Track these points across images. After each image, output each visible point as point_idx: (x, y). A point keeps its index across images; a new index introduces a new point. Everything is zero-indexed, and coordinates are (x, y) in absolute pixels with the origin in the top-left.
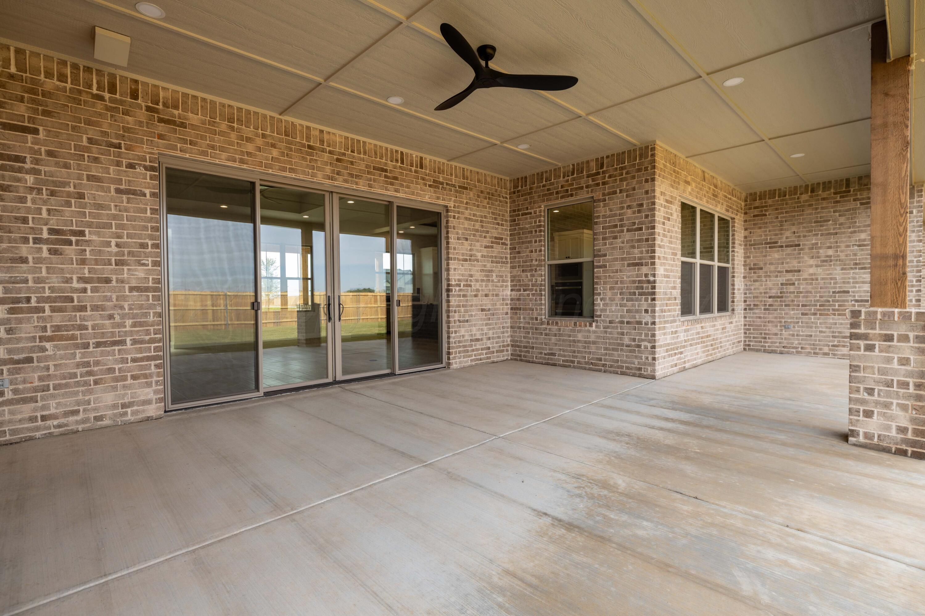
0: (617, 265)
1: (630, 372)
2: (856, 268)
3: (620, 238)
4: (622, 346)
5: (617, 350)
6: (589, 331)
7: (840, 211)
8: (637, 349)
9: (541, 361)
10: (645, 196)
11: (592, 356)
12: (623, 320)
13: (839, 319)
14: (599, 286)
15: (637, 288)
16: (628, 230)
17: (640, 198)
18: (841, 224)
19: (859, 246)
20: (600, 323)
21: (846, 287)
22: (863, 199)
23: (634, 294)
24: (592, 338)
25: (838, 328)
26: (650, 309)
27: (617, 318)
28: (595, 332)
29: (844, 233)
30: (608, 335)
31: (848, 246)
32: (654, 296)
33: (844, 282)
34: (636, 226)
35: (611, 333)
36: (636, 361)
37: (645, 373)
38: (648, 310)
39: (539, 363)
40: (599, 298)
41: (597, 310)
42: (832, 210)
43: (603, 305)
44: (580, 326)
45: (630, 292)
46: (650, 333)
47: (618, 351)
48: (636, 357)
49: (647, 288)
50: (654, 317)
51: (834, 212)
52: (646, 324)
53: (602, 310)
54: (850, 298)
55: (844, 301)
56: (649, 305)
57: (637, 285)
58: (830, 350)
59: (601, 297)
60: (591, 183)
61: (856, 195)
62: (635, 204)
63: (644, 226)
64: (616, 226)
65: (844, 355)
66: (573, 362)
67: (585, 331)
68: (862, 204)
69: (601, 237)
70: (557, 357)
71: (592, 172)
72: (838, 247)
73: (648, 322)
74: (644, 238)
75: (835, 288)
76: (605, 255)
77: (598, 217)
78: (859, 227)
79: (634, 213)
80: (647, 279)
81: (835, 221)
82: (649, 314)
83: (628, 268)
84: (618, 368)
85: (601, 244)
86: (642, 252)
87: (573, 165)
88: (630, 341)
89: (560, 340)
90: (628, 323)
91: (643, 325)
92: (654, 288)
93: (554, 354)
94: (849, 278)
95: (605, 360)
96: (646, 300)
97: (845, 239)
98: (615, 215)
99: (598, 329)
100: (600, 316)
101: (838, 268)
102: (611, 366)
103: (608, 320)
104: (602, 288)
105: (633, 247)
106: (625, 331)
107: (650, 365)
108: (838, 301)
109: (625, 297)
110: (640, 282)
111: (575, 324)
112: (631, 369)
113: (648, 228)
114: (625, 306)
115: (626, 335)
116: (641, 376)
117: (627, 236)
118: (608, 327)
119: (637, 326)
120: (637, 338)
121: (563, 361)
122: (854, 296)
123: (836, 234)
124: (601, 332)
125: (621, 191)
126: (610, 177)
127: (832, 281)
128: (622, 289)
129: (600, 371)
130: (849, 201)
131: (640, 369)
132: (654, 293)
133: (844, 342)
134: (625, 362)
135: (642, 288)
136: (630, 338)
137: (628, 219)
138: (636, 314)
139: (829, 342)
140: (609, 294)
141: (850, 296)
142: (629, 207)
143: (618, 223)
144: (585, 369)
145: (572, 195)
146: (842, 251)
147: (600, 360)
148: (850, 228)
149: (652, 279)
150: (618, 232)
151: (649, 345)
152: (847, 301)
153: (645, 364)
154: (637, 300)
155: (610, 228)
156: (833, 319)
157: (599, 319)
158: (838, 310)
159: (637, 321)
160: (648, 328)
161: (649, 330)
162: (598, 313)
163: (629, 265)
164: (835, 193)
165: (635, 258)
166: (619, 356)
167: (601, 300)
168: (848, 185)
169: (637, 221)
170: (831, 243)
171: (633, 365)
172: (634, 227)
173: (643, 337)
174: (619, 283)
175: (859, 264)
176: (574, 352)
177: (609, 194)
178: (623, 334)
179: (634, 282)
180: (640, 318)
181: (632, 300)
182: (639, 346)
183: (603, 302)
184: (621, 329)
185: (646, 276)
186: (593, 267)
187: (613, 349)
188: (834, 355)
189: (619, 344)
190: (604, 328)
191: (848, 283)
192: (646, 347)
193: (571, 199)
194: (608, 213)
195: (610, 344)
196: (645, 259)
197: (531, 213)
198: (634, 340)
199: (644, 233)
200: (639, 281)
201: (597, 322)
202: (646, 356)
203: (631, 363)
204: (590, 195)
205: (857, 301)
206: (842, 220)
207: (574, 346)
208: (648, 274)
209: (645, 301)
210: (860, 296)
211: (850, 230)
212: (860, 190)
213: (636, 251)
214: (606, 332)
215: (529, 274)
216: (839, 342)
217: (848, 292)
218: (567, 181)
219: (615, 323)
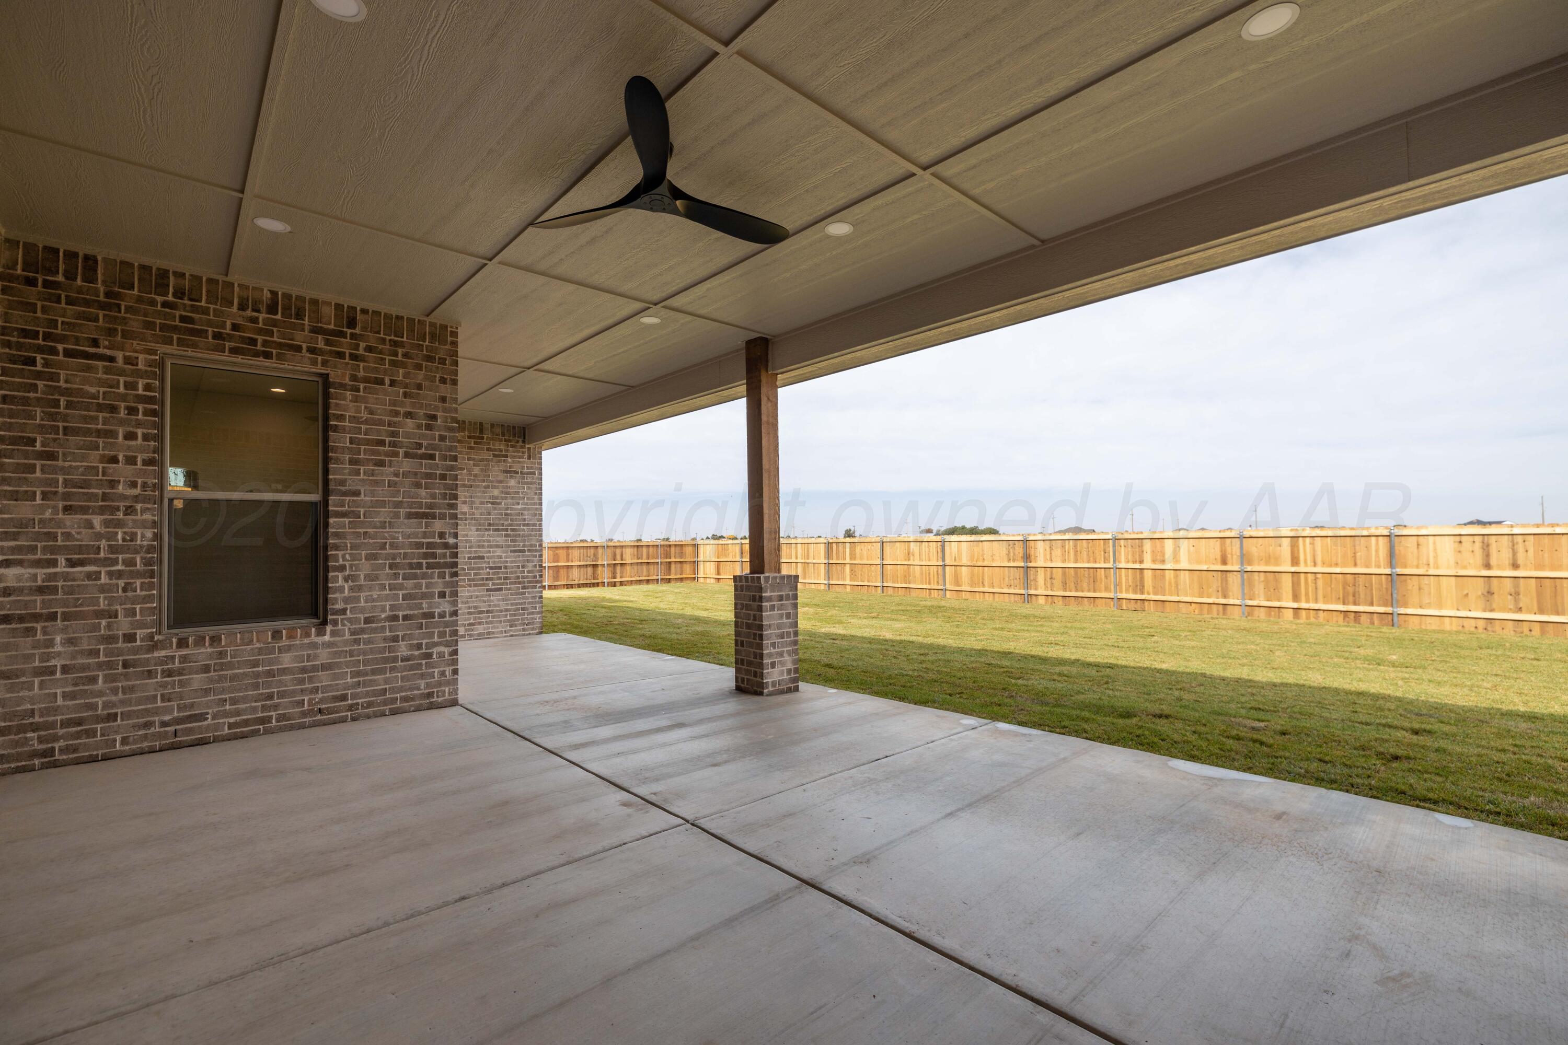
0: (384, 514)
1: (411, 706)
2: (489, 530)
3: (390, 466)
4: (393, 662)
5: (382, 671)
6: (314, 646)
7: (474, 460)
8: (424, 662)
9: (145, 744)
10: (440, 404)
11: (320, 695)
12: (397, 613)
13: (474, 591)
14: (340, 553)
15: (426, 555)
16: (407, 455)
17: (430, 405)
18: (475, 476)
19: (493, 503)
20: (343, 625)
21: (482, 552)
22: (495, 450)
23: (419, 566)
24: (324, 656)
25: (473, 602)
26: (448, 591)
27: (383, 610)
28: (329, 645)
29: (478, 486)
30: (362, 646)
31: (482, 503)
32: (455, 570)
33: (479, 546)
34: (423, 451)
35: (369, 641)
36: (422, 683)
37: (440, 700)
38: (445, 593)
39: (133, 754)
40: (340, 575)
41: (336, 599)
42: (466, 457)
43: (351, 589)
44: (290, 637)
45: (410, 564)
46: (448, 630)
47: (385, 673)
48: (422, 676)
49: (444, 556)
50: (455, 603)
51: (469, 459)
52: (442, 615)
53: (346, 600)
54: (485, 565)
55: (479, 569)
56: (447, 584)
57: (424, 550)
58: (466, 630)
59: (347, 573)
60: (321, 345)
61: (489, 444)
62: (422, 412)
63: (437, 453)
64: (382, 443)
65: (480, 634)
66: (268, 720)
67: (302, 647)
68: (494, 456)
69: (347, 457)
70: (209, 721)
71: (325, 326)
72: (473, 502)
73: (445, 612)
74: (438, 472)
75: (470, 552)
76: (357, 493)
77: (341, 418)
78: (492, 482)
79: (419, 427)
80: (443, 541)
81: (469, 470)
82: (447, 598)
83: (406, 521)
84: (386, 705)
85: (347, 471)
86: (433, 496)
87: (274, 293)
88: (411, 650)
89: (221, 679)
90: (406, 618)
91: (436, 619)
92: (455, 555)
93: (202, 717)
94: (484, 541)
95: (354, 696)
96: (441, 575)
97: (479, 494)
98: (380, 423)
99: (337, 639)
100: (344, 611)
101: (474, 528)
102: (370, 704)
103: (362, 617)
104: (347, 556)
105: (418, 485)
106: (400, 634)
107: (448, 683)
108: (473, 569)
109: (401, 572)
110: (429, 546)
111: (277, 635)
112: (413, 699)
113: (444, 458)
114: (401, 587)
115: (403, 640)
116: (432, 707)
117: (407, 465)
118: (362, 631)
119: (424, 621)
120: (424, 642)
121: (231, 726)
122: (489, 563)
123: (471, 486)
124: (346, 643)
125: (393, 382)
126: (369, 349)
127: (467, 544)
128: (394, 559)
129: (343, 720)
130: (482, 449)
131: (430, 695)
132: (455, 565)
133: (480, 618)
134: (401, 689)
135: (434, 556)
136: (411, 645)
137: (408, 435)
138: (424, 602)
139: (465, 620)
140: (365, 567)
141: (485, 562)
142: (409, 415)
143: (387, 439)
144: (302, 726)
145: (267, 355)
146: (477, 509)
147: (344, 698)
148: (484, 481)
149: (451, 541)
150: (387, 454)
151: (446, 650)
152: (482, 568)
153: (439, 684)
154: (424, 576)
155: (367, 445)
156: (469, 591)
157: (340, 617)
158: (473, 580)
159: (424, 613)
160: (445, 622)
161: (447, 625)
162: (338, 606)
163: (409, 516)
164: (469, 437)
165: (420, 505)
166: (386, 681)
167: (346, 579)
168: (481, 431)
169: (425, 443)
170: (465, 497)
171: (416, 692)
172: (420, 452)
173: (436, 639)
174: (388, 546)
175: (493, 524)
176: (270, 697)
177: (366, 380)
178: (395, 639)
179: (419, 545)
180: (430, 607)
181: (415, 577)
182: (429, 656)
183: (350, 583)
184: (390, 631)
185: (442, 535)
186: (327, 515)
187: (374, 672)
188: (470, 636)
189: (386, 660)
190: (352, 634)
191: (483, 546)
192: (442, 655)
193: (261, 361)
194: (365, 415)
195: (366, 662)
196: (440, 509)
197: (112, 359)
198: (419, 647)
199: (437, 465)
200: (428, 543)
201: (335, 623)
202: (441, 669)
203: (411, 689)
204: (320, 369)
205: (491, 568)
206: (476, 470)
207: (268, 685)
208: (445, 533)
209: (439, 577)
210: (494, 562)
211: (484, 484)
212: (492, 439)
213: (423, 492)
214: (357, 642)
215: (97, 520)
216: (475, 619)
217: (483, 558)
218: (255, 320)
219: (379, 621)
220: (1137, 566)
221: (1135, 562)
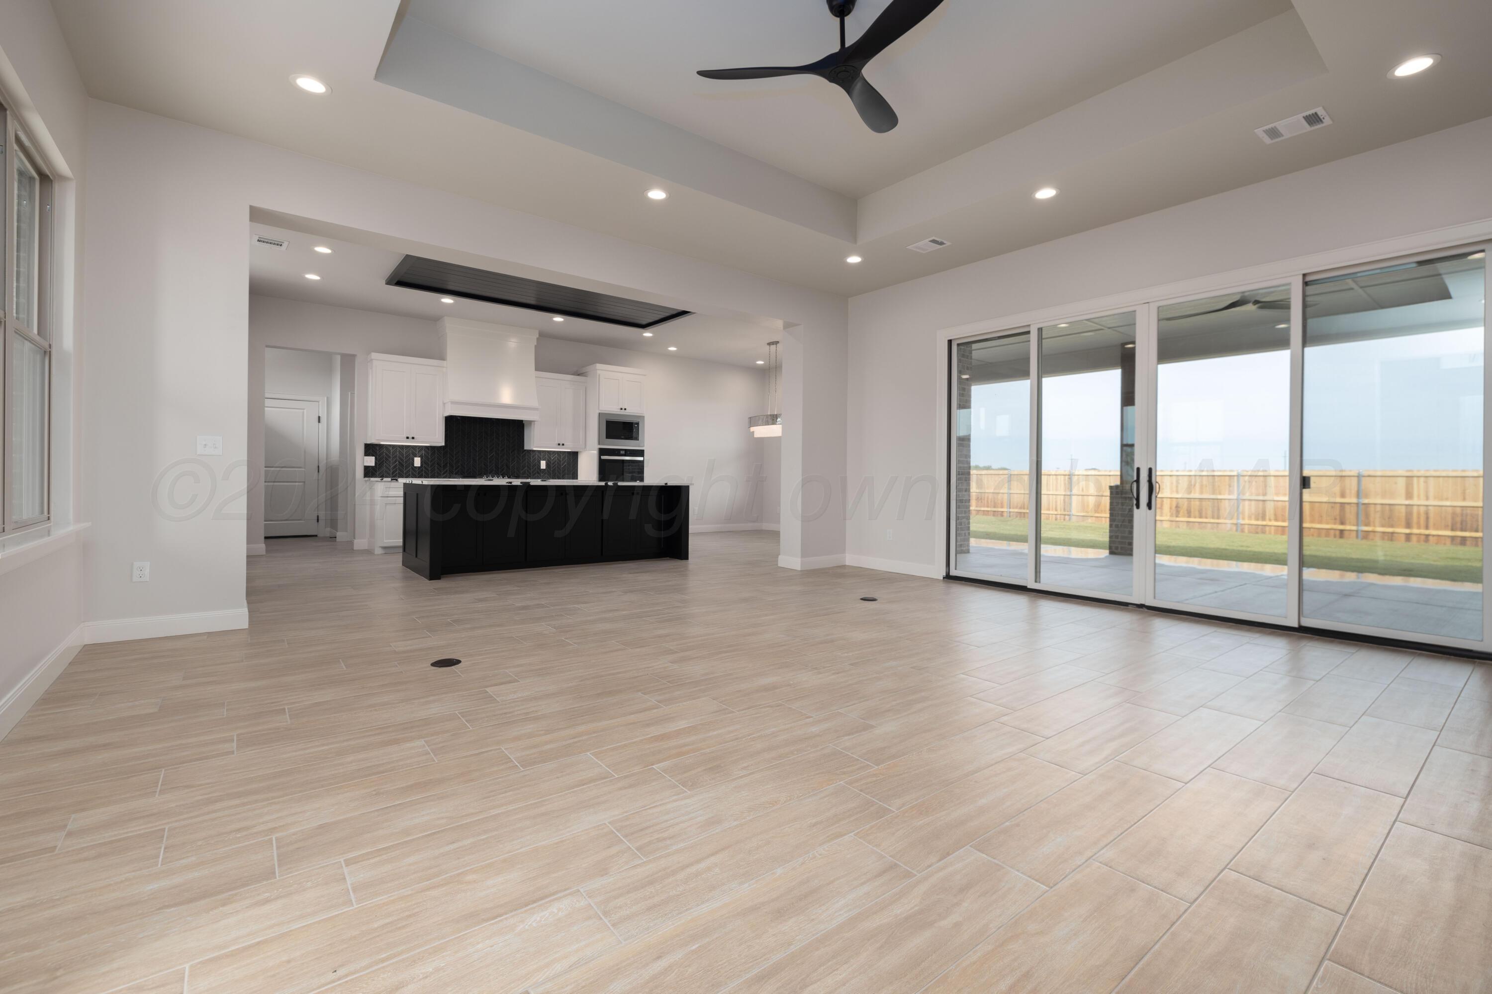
220: (1261, 498)
221: (1258, 495)
